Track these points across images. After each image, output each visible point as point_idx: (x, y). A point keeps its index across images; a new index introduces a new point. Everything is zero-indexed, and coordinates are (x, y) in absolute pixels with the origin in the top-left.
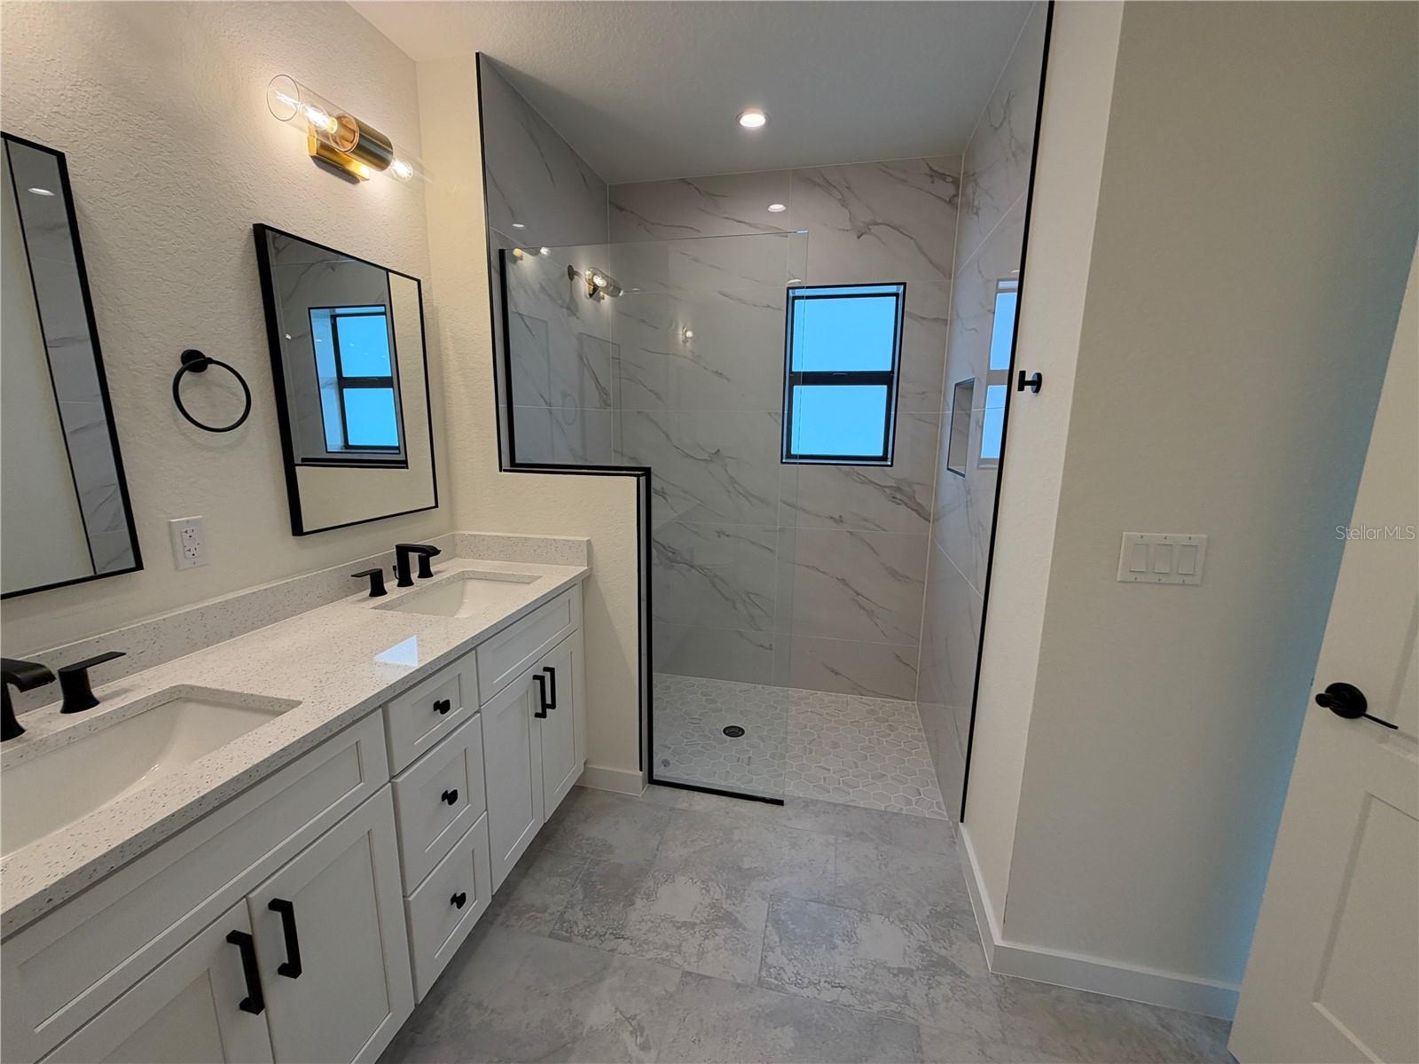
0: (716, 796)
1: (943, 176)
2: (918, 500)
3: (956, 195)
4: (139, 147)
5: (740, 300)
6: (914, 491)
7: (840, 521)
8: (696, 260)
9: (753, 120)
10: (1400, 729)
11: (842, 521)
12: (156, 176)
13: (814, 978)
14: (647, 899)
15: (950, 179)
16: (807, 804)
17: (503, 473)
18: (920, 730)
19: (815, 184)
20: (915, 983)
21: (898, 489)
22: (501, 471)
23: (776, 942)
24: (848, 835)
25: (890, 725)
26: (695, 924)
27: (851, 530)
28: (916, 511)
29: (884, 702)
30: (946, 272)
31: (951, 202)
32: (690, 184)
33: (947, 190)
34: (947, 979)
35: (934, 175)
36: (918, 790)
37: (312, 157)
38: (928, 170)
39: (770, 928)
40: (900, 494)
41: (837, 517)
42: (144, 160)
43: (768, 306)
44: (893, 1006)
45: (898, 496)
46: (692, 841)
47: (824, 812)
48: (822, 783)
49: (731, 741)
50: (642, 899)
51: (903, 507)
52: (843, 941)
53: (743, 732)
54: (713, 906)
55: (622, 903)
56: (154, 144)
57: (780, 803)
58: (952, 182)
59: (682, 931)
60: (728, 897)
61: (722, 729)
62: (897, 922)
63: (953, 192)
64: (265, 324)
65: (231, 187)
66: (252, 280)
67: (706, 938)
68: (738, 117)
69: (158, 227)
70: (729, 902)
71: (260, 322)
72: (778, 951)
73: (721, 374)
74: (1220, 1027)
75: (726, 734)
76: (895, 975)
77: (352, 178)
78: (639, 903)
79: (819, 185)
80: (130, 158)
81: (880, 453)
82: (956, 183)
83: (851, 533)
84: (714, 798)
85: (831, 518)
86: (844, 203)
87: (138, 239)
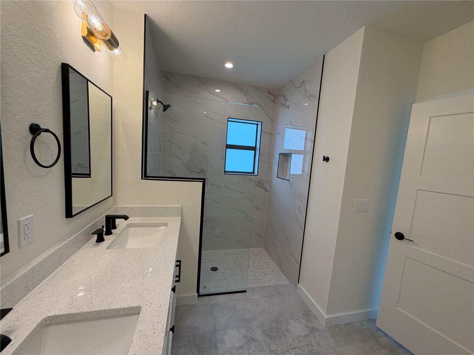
0: (224, 295)
1: (272, 94)
2: (264, 186)
3: (275, 100)
4: (21, 13)
5: (212, 119)
6: (263, 183)
7: (242, 192)
8: (197, 103)
9: (229, 65)
10: (414, 242)
11: (243, 193)
12: (26, 30)
13: (286, 349)
14: (222, 343)
15: (274, 95)
16: (253, 289)
17: (143, 180)
18: (268, 256)
19: (237, 88)
20: (310, 338)
21: (259, 183)
22: (142, 179)
23: (270, 342)
24: (269, 296)
25: (260, 257)
26: (243, 346)
27: (246, 195)
28: (264, 189)
29: (255, 249)
30: (273, 121)
31: (274, 101)
32: (196, 78)
33: (273, 98)
34: (317, 334)
35: (270, 93)
36: (278, 276)
37: (83, 36)
38: (268, 91)
39: (266, 337)
40: (260, 184)
41: (241, 191)
42: (22, 20)
43: (222, 123)
44: (310, 348)
45: (259, 185)
46: (225, 315)
47: (259, 291)
48: (251, 281)
49: (215, 272)
50: (220, 344)
51: (261, 188)
52: (287, 333)
53: (218, 269)
54: (244, 337)
55: (214, 349)
56: (27, 13)
57: (245, 291)
58: (274, 96)
59: (240, 350)
60: (247, 332)
61: (210, 269)
62: (296, 321)
63: (274, 99)
64: (62, 112)
65: (54, 43)
66: (59, 90)
67: (249, 349)
68: (224, 64)
69: (25, 57)
70: (249, 333)
71: (61, 111)
72: (272, 344)
73: (205, 143)
74: (373, 321)
75: (212, 270)
76: (305, 338)
77: (93, 48)
78: (220, 346)
79: (238, 88)
80: (16, 17)
81: (252, 171)
82: (275, 96)
83: (245, 196)
84: (223, 296)
85: (240, 192)
86: (245, 95)
87: (16, 61)
